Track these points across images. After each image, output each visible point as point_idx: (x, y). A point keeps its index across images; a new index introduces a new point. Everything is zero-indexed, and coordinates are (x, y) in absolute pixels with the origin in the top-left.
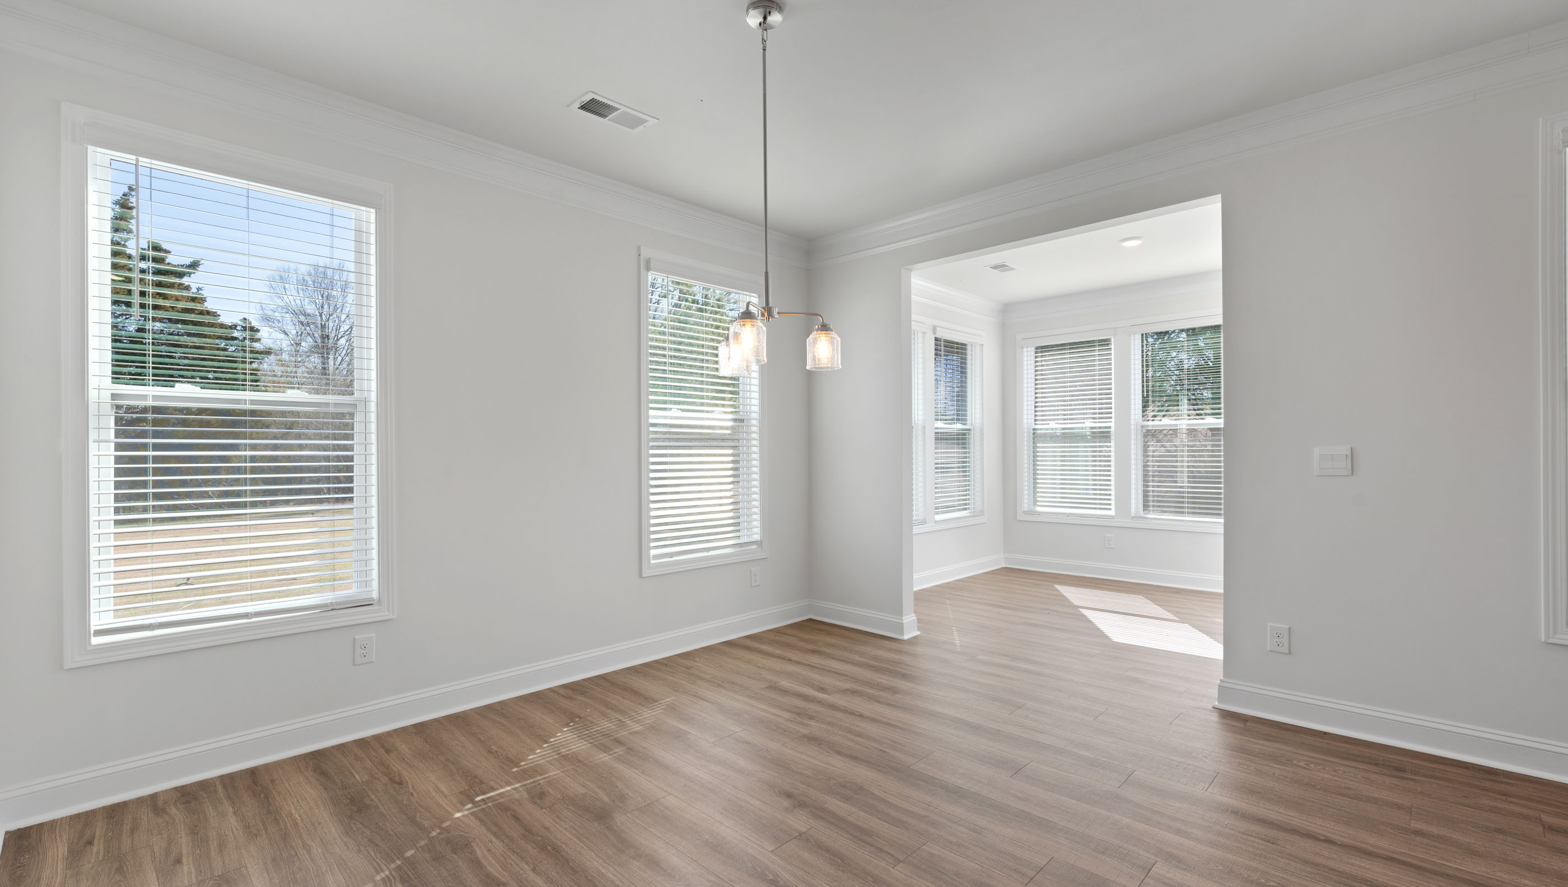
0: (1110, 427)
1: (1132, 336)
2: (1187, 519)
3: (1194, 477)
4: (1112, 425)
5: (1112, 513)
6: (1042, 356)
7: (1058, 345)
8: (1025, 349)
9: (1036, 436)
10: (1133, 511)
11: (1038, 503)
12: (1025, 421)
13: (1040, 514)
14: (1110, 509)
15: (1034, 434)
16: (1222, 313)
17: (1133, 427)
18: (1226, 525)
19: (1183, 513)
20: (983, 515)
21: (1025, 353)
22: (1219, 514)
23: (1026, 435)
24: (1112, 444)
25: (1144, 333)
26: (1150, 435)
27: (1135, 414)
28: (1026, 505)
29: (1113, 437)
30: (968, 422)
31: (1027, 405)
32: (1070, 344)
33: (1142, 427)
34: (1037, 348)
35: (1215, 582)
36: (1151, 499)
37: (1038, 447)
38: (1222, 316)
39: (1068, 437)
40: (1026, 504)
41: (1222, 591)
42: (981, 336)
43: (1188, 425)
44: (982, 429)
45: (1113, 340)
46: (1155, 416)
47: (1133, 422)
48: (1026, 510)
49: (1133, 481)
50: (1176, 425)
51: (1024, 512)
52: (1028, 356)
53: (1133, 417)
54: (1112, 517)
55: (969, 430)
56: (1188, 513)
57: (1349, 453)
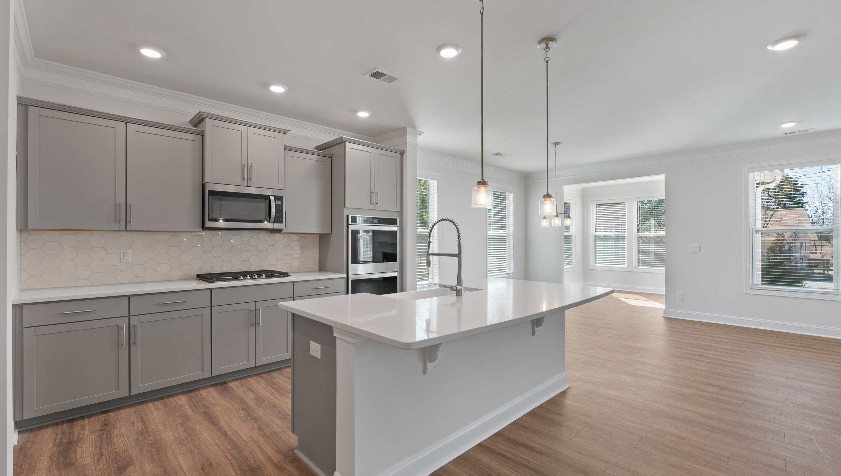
0: (625, 235)
1: (634, 202)
2: (654, 268)
3: (657, 253)
4: (626, 234)
5: (626, 266)
6: (598, 208)
7: (605, 204)
8: (592, 205)
9: (596, 238)
10: (634, 266)
11: (597, 263)
12: (592, 232)
13: (597, 267)
14: (625, 265)
15: (595, 237)
16: (664, 195)
17: (634, 235)
18: (666, 270)
19: (653, 266)
20: (576, 267)
21: (592, 207)
22: (664, 267)
23: (592, 237)
24: (626, 241)
25: (638, 201)
26: (639, 237)
27: (635, 230)
28: (592, 264)
29: (626, 238)
30: (570, 232)
31: (592, 226)
32: (609, 204)
33: (637, 235)
34: (596, 205)
35: (662, 291)
36: (641, 261)
37: (597, 242)
38: (664, 196)
39: (606, 238)
40: (592, 262)
41: (664, 294)
42: (576, 200)
43: (655, 234)
44: (576, 235)
45: (626, 203)
46: (642, 231)
47: (634, 233)
48: (592, 265)
49: (634, 255)
50: (649, 234)
51: (591, 266)
52: (593, 208)
53: (634, 231)
54: (626, 268)
55: (571, 235)
56: (655, 266)
57: (698, 246)
